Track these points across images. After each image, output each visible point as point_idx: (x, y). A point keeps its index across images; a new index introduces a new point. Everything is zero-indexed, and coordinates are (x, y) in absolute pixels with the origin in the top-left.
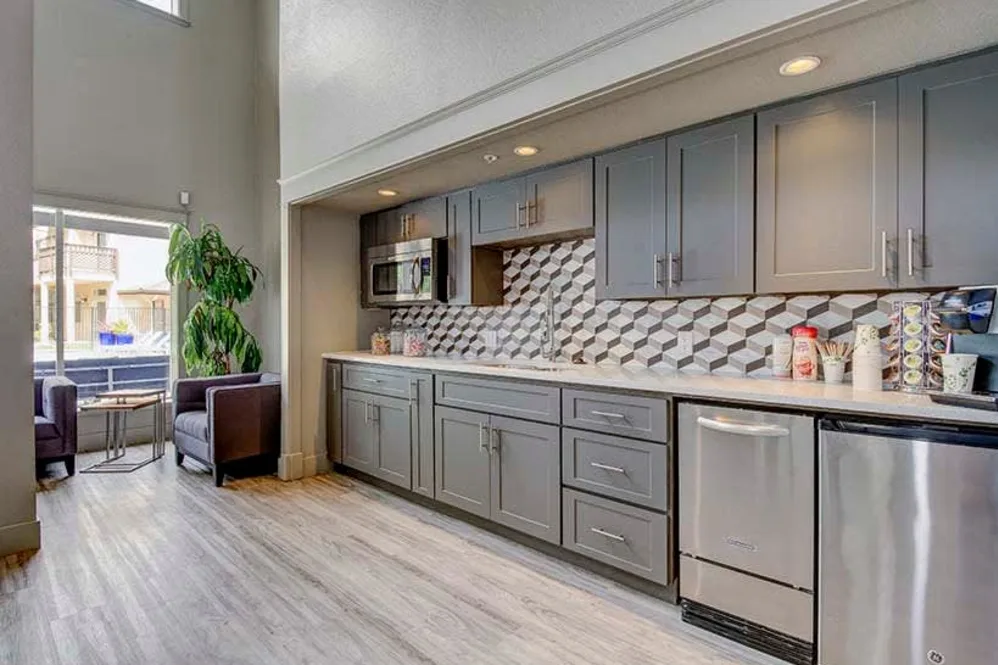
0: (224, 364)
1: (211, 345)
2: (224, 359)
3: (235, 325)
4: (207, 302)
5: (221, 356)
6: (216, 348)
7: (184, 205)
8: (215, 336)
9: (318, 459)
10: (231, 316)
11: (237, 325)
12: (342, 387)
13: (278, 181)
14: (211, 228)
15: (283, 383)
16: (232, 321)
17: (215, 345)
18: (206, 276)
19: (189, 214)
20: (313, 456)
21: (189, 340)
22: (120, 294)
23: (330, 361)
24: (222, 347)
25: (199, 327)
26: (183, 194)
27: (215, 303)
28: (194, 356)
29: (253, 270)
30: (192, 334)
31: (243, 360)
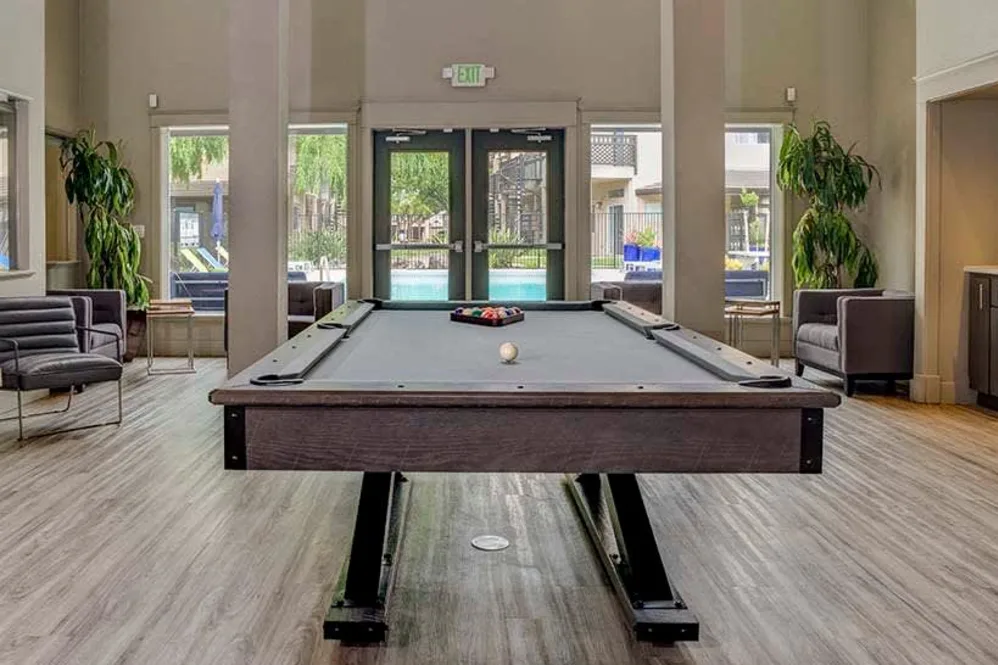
0: (835, 278)
1: (821, 256)
2: (835, 273)
3: (847, 235)
4: (818, 209)
5: (833, 269)
6: (827, 261)
7: (791, 102)
8: (825, 246)
9: (957, 388)
10: (844, 225)
11: (851, 235)
12: (991, 306)
13: (914, 78)
14: (821, 126)
15: (917, 299)
16: (845, 230)
17: (826, 257)
18: (818, 178)
19: (794, 112)
20: (952, 383)
21: (799, 250)
22: (640, 193)
23: (974, 276)
24: (833, 259)
25: (810, 235)
26: (789, 90)
27: (827, 209)
28: (805, 270)
29: (870, 170)
30: (804, 244)
31: (856, 273)
